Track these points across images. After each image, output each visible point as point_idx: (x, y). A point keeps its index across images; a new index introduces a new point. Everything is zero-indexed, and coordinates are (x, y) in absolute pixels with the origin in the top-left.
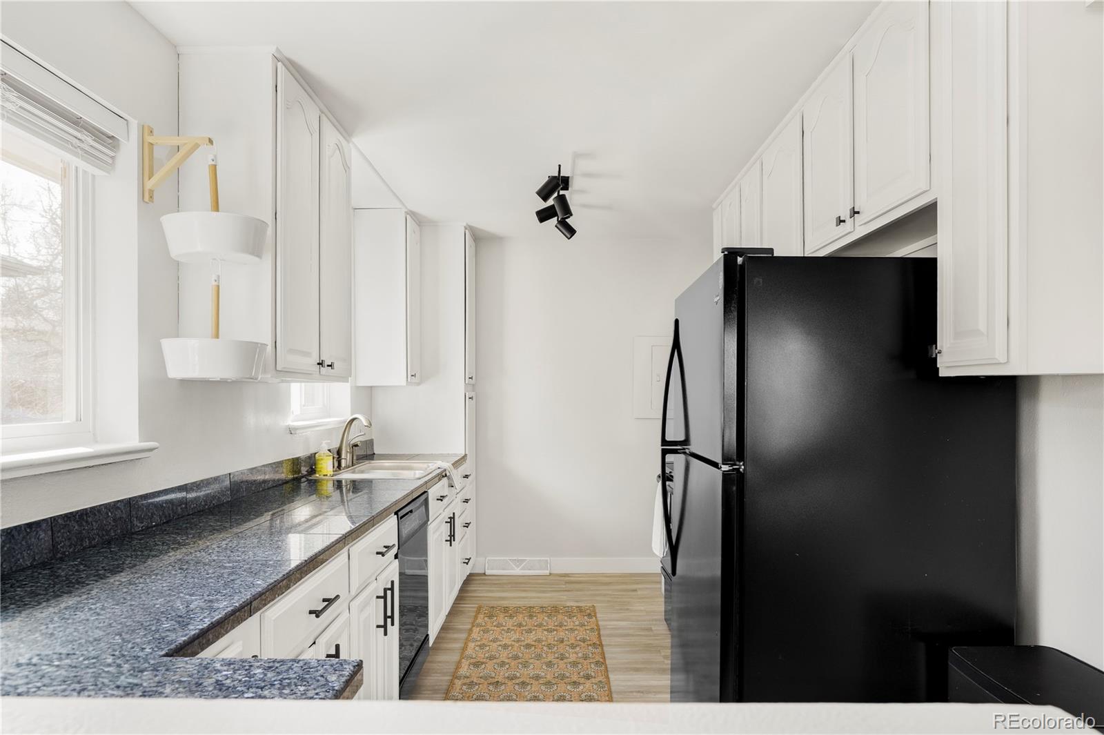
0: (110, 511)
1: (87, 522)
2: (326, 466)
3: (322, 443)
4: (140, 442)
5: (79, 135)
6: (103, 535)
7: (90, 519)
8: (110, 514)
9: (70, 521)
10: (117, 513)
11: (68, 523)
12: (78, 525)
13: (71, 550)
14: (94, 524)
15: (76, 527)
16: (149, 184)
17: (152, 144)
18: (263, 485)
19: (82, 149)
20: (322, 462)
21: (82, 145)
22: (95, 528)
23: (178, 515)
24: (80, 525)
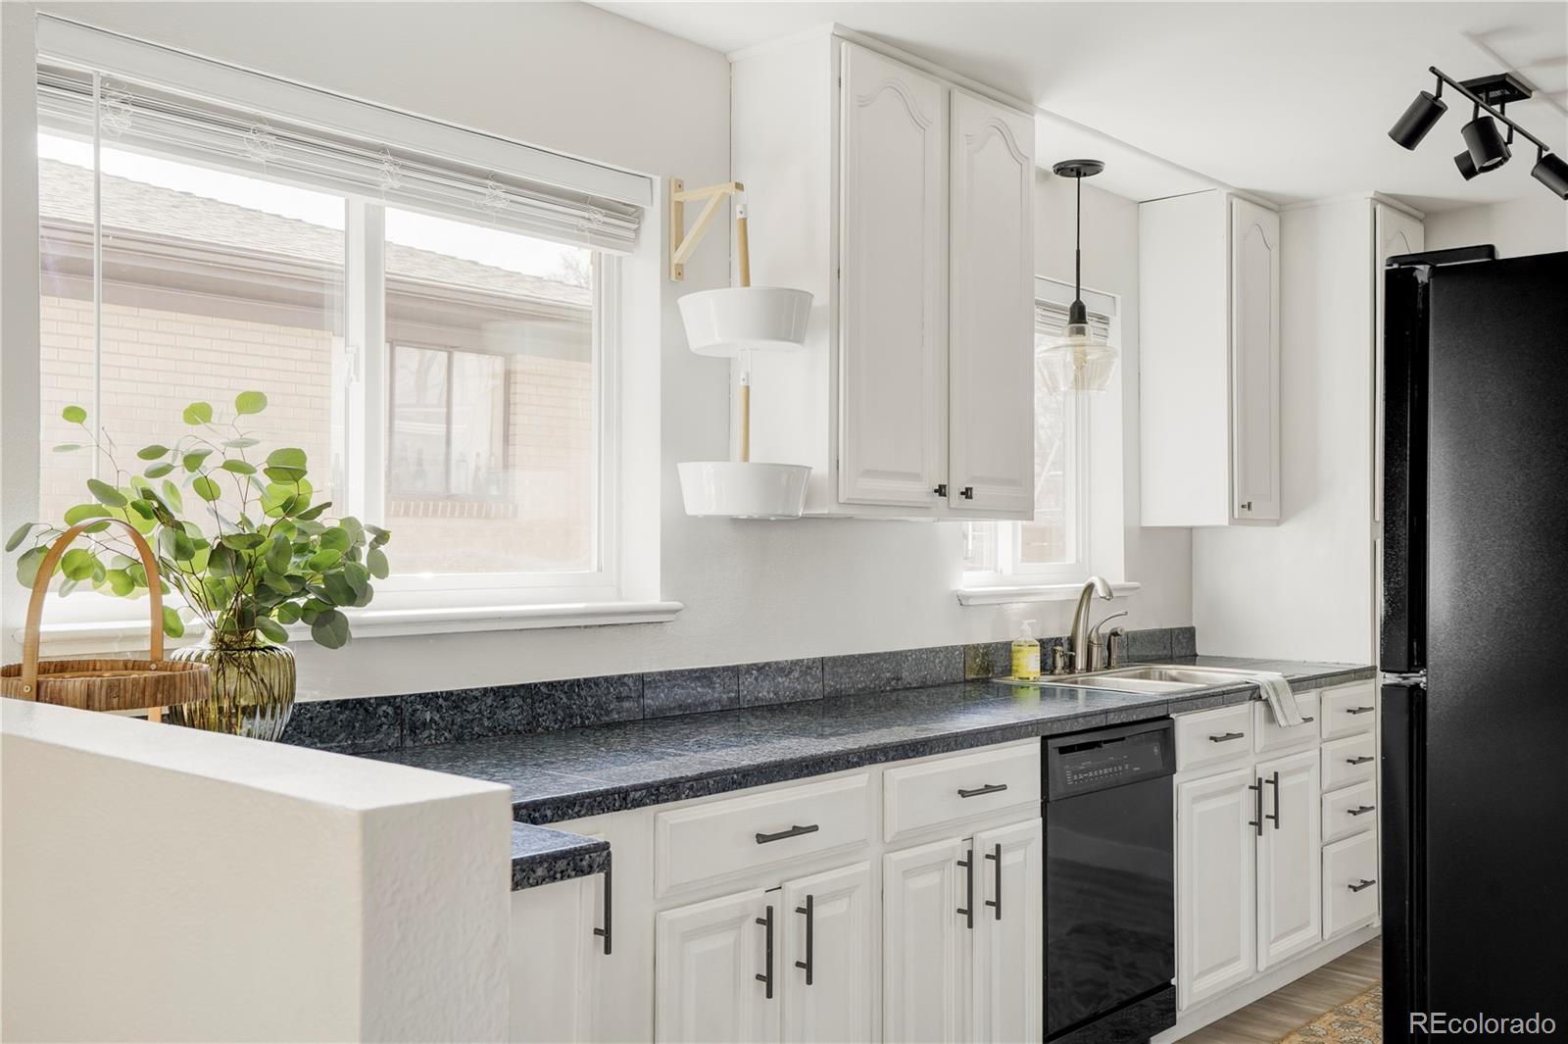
0: (612, 685)
1: (579, 695)
2: (1028, 664)
3: (1022, 623)
4: (662, 600)
5: (586, 215)
6: (601, 714)
7: (583, 693)
8: (612, 689)
9: (556, 691)
10: (622, 690)
11: (553, 692)
12: (567, 697)
13: (557, 726)
14: (589, 699)
15: (565, 700)
16: (677, 257)
17: (682, 203)
18: (893, 683)
19: (591, 231)
20: (1020, 655)
21: (591, 226)
22: (590, 704)
23: (723, 706)
24: (570, 698)
